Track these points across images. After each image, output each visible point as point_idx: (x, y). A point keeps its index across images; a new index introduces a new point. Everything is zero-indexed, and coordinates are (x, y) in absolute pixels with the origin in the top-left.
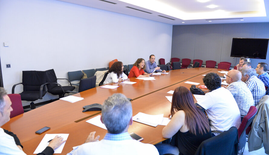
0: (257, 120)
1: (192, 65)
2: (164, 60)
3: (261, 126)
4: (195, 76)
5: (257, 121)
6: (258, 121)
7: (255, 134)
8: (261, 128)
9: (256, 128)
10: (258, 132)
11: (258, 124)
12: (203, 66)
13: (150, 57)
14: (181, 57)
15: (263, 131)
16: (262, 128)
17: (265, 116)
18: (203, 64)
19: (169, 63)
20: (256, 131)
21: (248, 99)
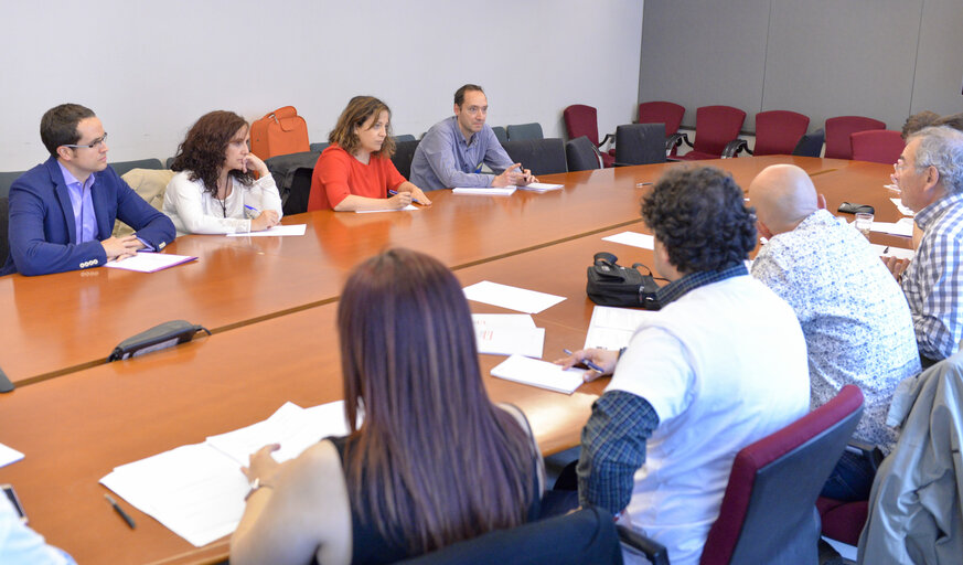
0: (898, 463)
1: (751, 143)
2: (593, 111)
3: (930, 501)
5: (897, 471)
6: (904, 470)
7: (890, 546)
8: (925, 518)
9: (892, 509)
10: (909, 540)
11: (908, 486)
13: (459, 99)
14: (693, 97)
15: (941, 534)
16: (932, 516)
17: (950, 446)
20: (896, 527)
21: (875, 343)
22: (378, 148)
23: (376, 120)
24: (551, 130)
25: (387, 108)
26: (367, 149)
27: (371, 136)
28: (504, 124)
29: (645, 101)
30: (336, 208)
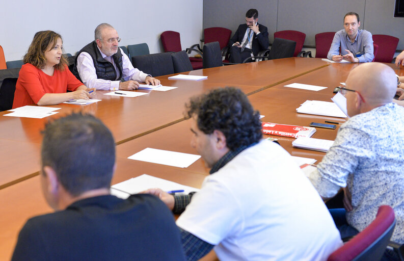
4: (260, 90)
12: (307, 50)
18: (305, 44)
19: (198, 46)
22: (58, 62)
23: (55, 44)
24: (154, 49)
25: (60, 36)
26: (51, 63)
27: (53, 55)
28: (126, 45)
29: (206, 28)
30: (38, 104)
